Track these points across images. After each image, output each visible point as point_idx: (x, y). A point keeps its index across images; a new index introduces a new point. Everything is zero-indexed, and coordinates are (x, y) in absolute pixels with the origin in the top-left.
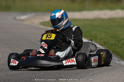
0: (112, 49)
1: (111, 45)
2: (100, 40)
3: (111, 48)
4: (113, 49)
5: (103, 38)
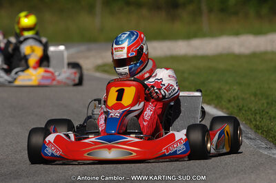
0: (254, 123)
1: (252, 114)
2: (230, 101)
3: (253, 120)
4: (258, 123)
5: (236, 97)
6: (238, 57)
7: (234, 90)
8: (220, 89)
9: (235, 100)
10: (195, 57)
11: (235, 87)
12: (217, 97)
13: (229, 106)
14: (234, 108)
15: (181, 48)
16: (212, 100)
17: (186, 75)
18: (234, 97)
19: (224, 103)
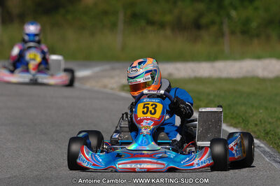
2: (256, 125)
5: (263, 121)
6: (263, 80)
7: (261, 113)
8: (246, 112)
9: (261, 124)
10: (220, 80)
11: (261, 111)
12: (243, 120)
13: (256, 129)
14: (260, 131)
15: (205, 70)
16: (239, 123)
17: (212, 97)
18: (260, 121)
19: (251, 127)
